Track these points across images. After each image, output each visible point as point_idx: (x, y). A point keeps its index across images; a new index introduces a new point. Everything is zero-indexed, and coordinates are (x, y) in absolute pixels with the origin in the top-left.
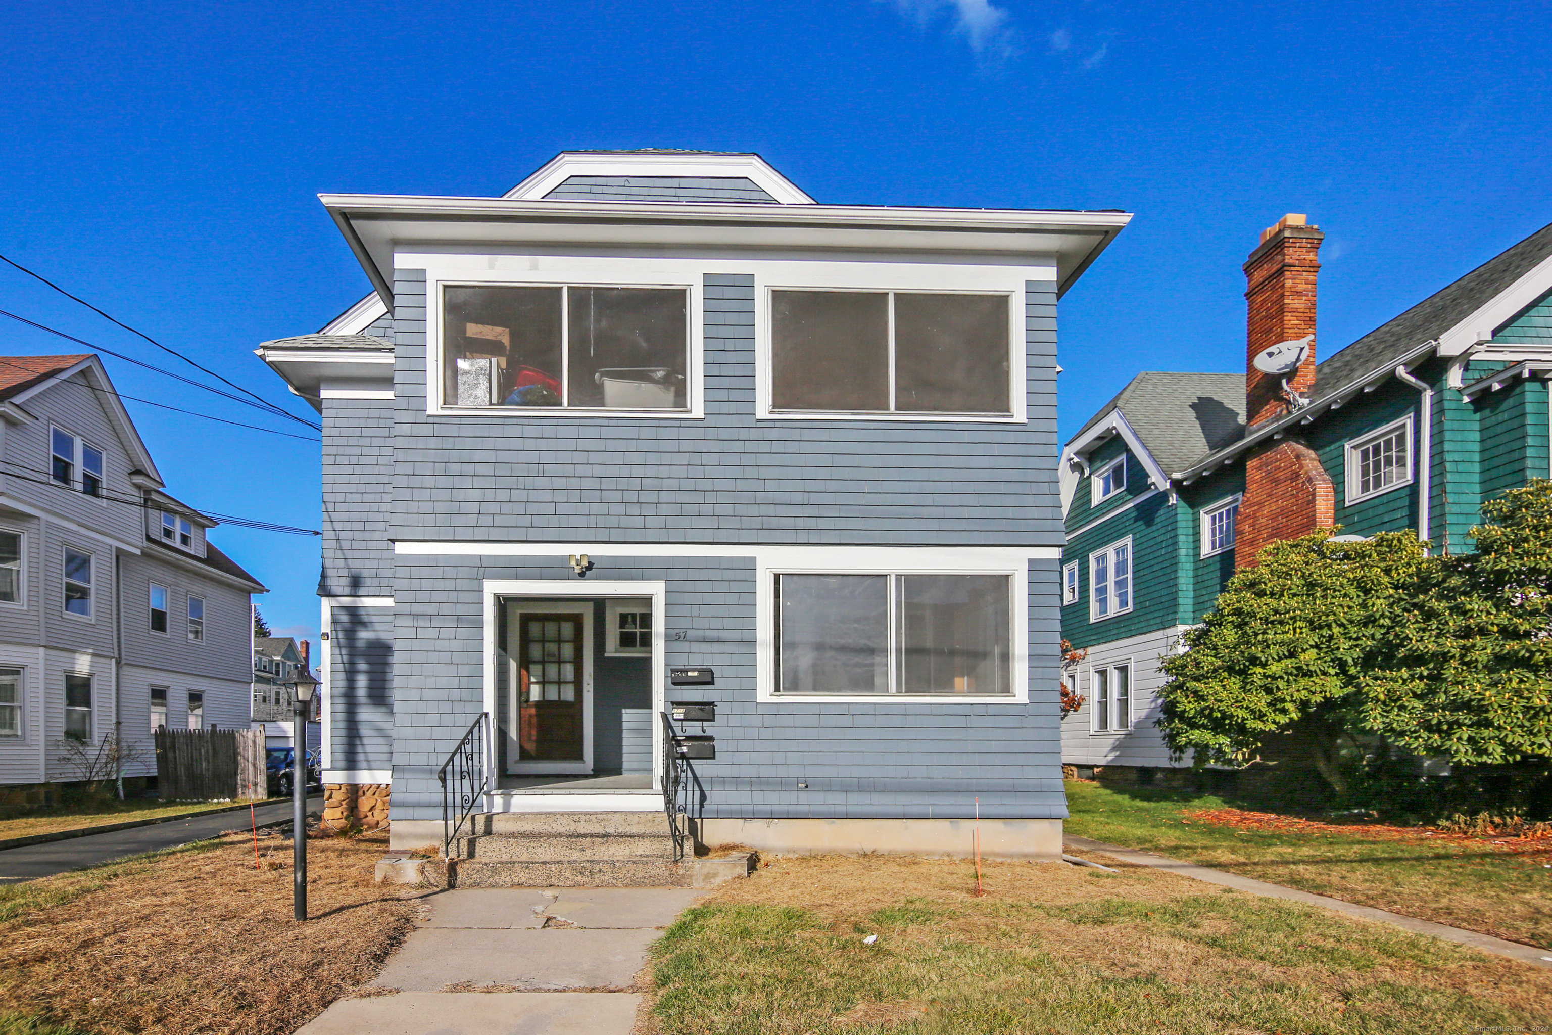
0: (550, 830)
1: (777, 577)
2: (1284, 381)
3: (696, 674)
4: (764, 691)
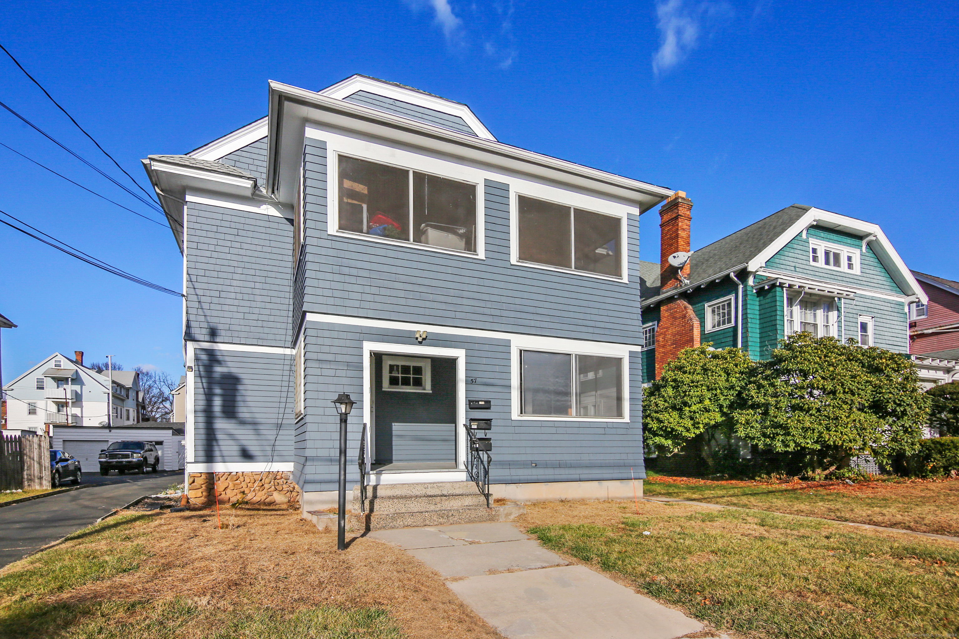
0: (411, 493)
1: (521, 351)
2: (679, 271)
3: (483, 403)
4: (515, 414)
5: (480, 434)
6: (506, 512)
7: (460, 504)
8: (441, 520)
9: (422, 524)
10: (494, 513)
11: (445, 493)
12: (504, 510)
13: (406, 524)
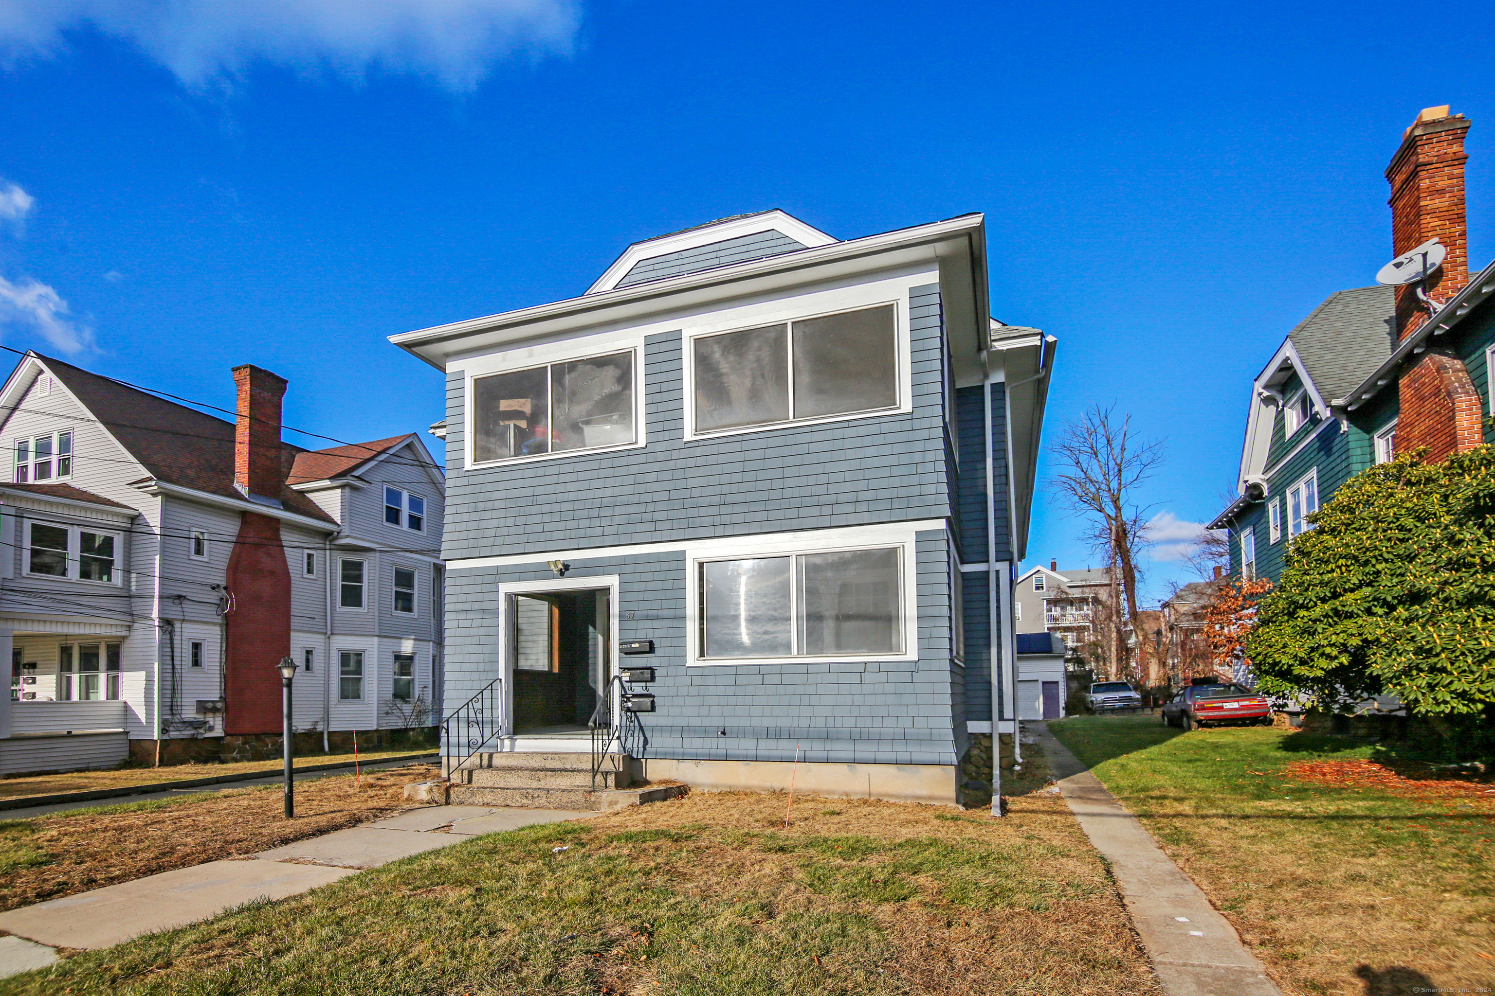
1: (701, 564)
2: (1419, 291)
3: (637, 645)
4: (692, 658)
5: (638, 688)
6: (610, 799)
7: (568, 783)
8: (525, 801)
9: (503, 804)
10: (593, 799)
11: (568, 767)
12: (607, 797)
13: (485, 800)
